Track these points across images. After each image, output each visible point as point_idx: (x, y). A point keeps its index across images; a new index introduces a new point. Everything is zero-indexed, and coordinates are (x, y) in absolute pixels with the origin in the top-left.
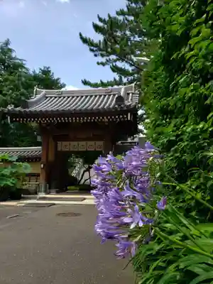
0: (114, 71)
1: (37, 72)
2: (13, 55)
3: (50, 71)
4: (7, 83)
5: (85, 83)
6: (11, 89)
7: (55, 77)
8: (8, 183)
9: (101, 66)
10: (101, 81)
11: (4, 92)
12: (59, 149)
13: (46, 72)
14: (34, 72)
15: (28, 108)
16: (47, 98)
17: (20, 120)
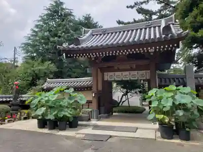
0: (139, 13)
1: (81, 19)
2: (64, 6)
3: (90, 17)
4: (61, 28)
5: (119, 22)
6: (64, 32)
7: (95, 21)
8: (67, 114)
9: (130, 9)
10: (134, 19)
11: (59, 34)
12: (106, 79)
13: (88, 18)
14: (79, 19)
15: (80, 45)
16: (93, 35)
17: (73, 56)
